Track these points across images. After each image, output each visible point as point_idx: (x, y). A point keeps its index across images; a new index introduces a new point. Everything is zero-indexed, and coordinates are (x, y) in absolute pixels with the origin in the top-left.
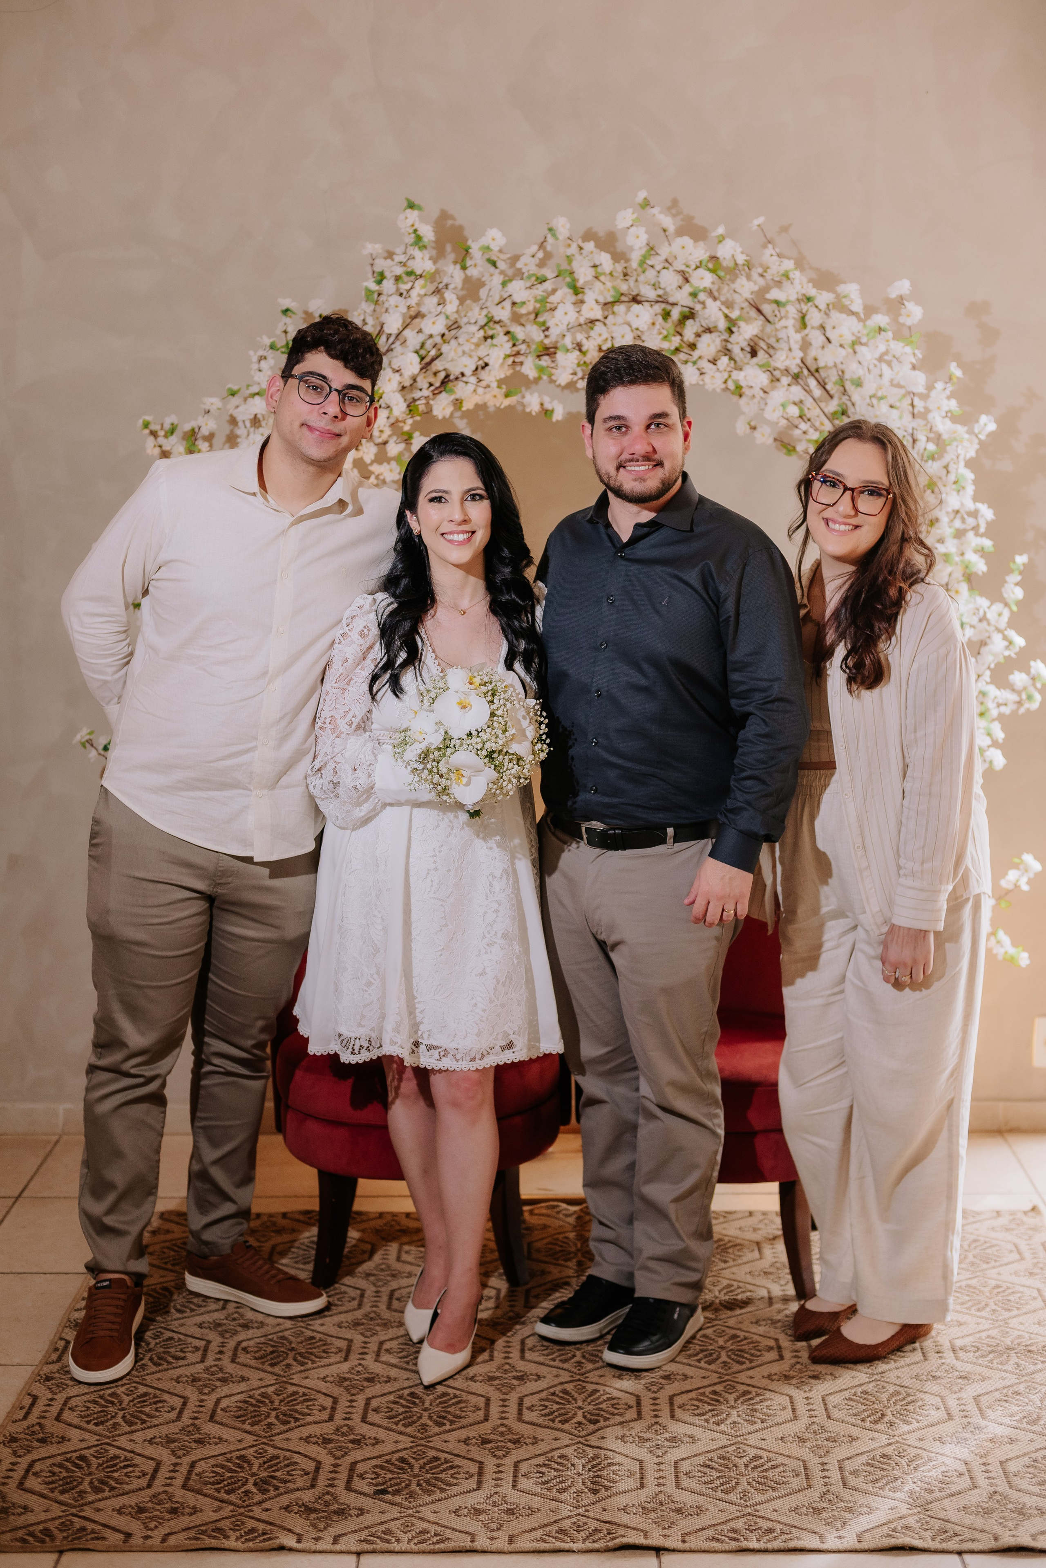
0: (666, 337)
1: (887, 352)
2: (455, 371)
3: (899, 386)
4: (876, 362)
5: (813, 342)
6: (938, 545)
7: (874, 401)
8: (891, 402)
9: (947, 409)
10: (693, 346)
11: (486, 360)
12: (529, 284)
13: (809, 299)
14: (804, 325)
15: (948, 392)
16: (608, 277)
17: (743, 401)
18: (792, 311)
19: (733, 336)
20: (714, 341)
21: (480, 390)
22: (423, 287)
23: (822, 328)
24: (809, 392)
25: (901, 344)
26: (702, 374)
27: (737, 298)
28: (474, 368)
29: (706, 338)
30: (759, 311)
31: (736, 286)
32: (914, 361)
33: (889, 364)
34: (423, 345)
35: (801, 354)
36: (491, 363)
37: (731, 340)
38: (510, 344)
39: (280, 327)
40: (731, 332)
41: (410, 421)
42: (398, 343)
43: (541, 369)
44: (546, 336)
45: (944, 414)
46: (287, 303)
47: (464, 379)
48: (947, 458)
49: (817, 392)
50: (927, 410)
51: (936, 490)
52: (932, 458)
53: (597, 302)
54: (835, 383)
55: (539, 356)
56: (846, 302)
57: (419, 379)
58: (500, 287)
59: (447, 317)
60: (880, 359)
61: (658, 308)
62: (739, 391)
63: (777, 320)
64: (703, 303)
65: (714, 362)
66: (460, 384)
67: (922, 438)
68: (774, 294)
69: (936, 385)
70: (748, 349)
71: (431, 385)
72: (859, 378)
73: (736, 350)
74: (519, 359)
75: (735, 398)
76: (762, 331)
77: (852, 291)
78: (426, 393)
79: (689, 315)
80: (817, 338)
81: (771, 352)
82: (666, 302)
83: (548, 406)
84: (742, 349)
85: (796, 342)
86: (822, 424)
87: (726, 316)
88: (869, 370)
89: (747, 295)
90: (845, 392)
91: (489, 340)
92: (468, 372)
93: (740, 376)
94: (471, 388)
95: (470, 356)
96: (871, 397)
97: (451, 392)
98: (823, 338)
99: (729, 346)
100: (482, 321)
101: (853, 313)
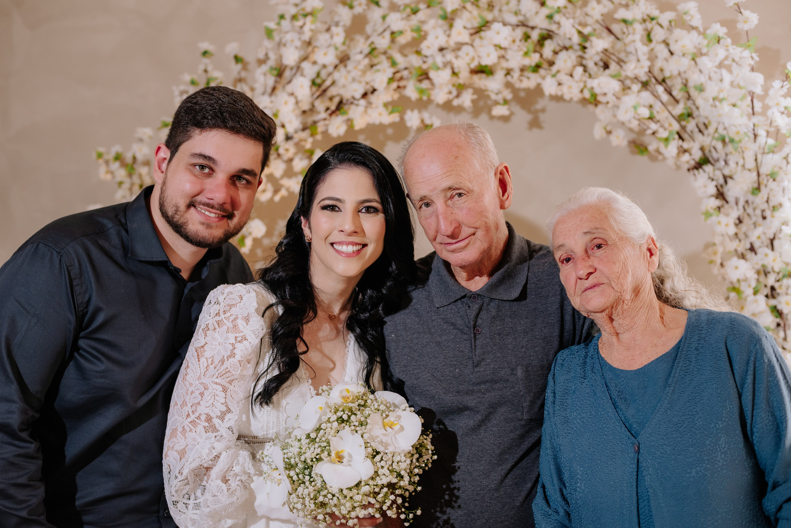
0: (526, 54)
1: (726, 58)
2: (347, 95)
3: (739, 87)
4: (716, 70)
5: (659, 55)
6: (784, 228)
7: (717, 103)
8: (733, 101)
9: (785, 105)
10: (551, 63)
11: (372, 84)
12: (404, 15)
13: (652, 19)
14: (650, 40)
15: (785, 90)
16: (474, 7)
17: (599, 110)
18: (639, 28)
19: (586, 50)
20: (570, 57)
21: (370, 111)
22: (313, 22)
23: (666, 43)
24: (657, 97)
25: (739, 50)
26: (560, 84)
27: (589, 21)
28: (361, 91)
29: (563, 55)
30: (610, 31)
31: (588, 9)
32: (752, 63)
33: (729, 69)
34: (318, 75)
35: (648, 63)
36: (376, 86)
37: (586, 56)
38: (392, 70)
39: (201, 67)
40: (585, 48)
41: (310, 140)
42: (299, 74)
43: (421, 91)
44: (424, 62)
45: (782, 109)
46: (205, 46)
47: (356, 102)
48: (786, 150)
49: (665, 97)
50: (766, 108)
51: (778, 179)
52: (773, 151)
53: (465, 28)
54: (681, 90)
55: (420, 81)
56: (687, 18)
57: (317, 103)
58: (380, 20)
59: (336, 48)
60: (721, 65)
61: (519, 32)
62: (594, 101)
63: (624, 36)
64: (559, 24)
65: (571, 76)
66: (353, 107)
67: (762, 133)
68: (622, 14)
69: (774, 84)
70: (601, 64)
71: (328, 109)
72: (702, 85)
73: (590, 64)
74: (402, 83)
75: (591, 107)
76: (613, 47)
77: (692, 7)
78: (323, 115)
79: (547, 36)
80: (662, 51)
81: (622, 64)
82: (527, 26)
83: (428, 122)
84: (596, 64)
85: (644, 54)
86: (670, 125)
87: (580, 33)
88: (710, 78)
89: (597, 16)
90: (689, 97)
91: (375, 68)
92: (358, 95)
93: (594, 83)
94: (361, 109)
95: (360, 82)
96: (714, 99)
97: (345, 113)
98: (666, 53)
99: (584, 62)
100: (367, 50)
101: (693, 28)
